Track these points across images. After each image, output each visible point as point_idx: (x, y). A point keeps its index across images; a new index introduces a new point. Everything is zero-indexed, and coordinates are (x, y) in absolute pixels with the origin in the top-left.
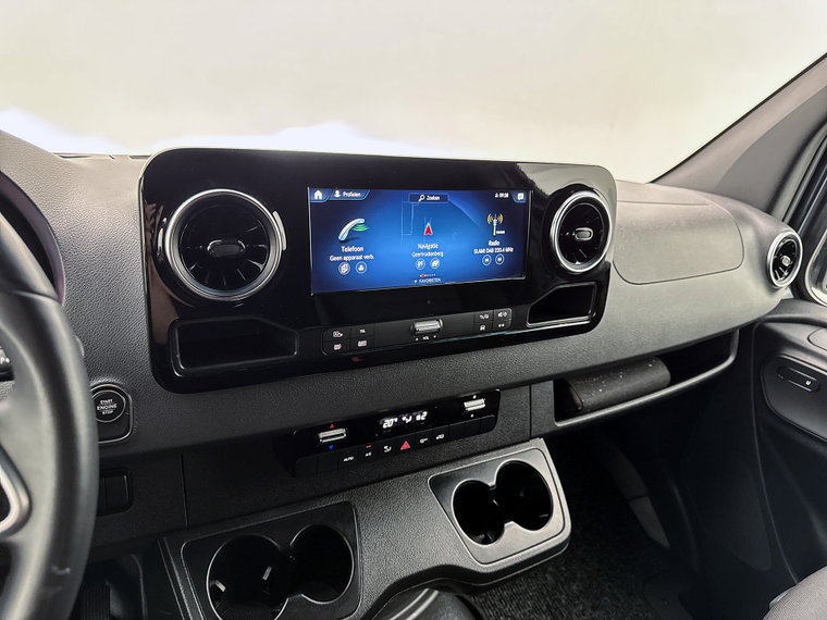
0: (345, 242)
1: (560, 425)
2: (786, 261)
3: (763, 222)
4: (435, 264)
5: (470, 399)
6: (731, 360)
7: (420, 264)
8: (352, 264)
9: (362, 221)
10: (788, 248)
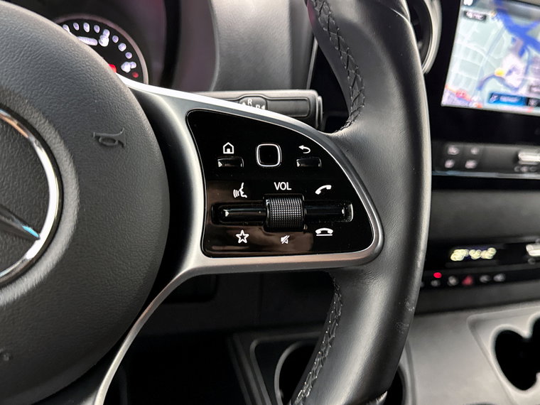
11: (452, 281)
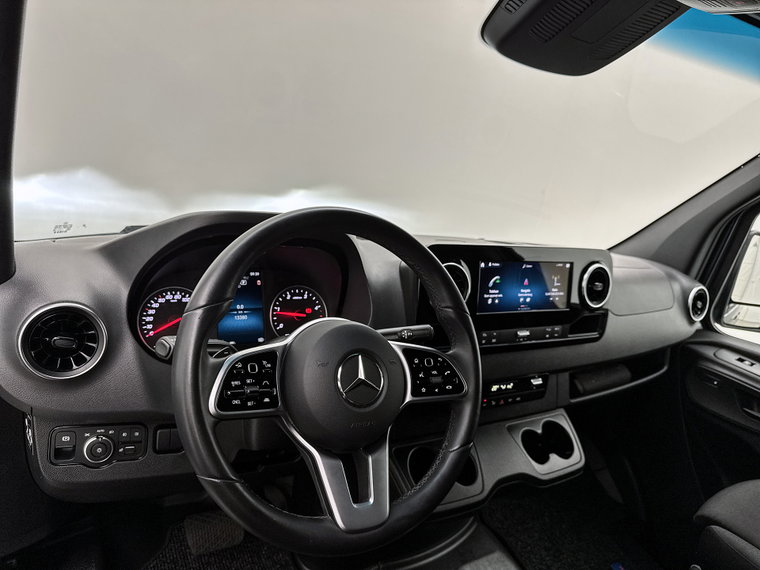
0: (492, 288)
1: (573, 401)
2: (699, 304)
3: (684, 281)
4: (528, 300)
5: (534, 378)
6: (665, 368)
7: (522, 300)
8: (494, 299)
9: (498, 277)
10: (700, 296)
11: (494, 403)
